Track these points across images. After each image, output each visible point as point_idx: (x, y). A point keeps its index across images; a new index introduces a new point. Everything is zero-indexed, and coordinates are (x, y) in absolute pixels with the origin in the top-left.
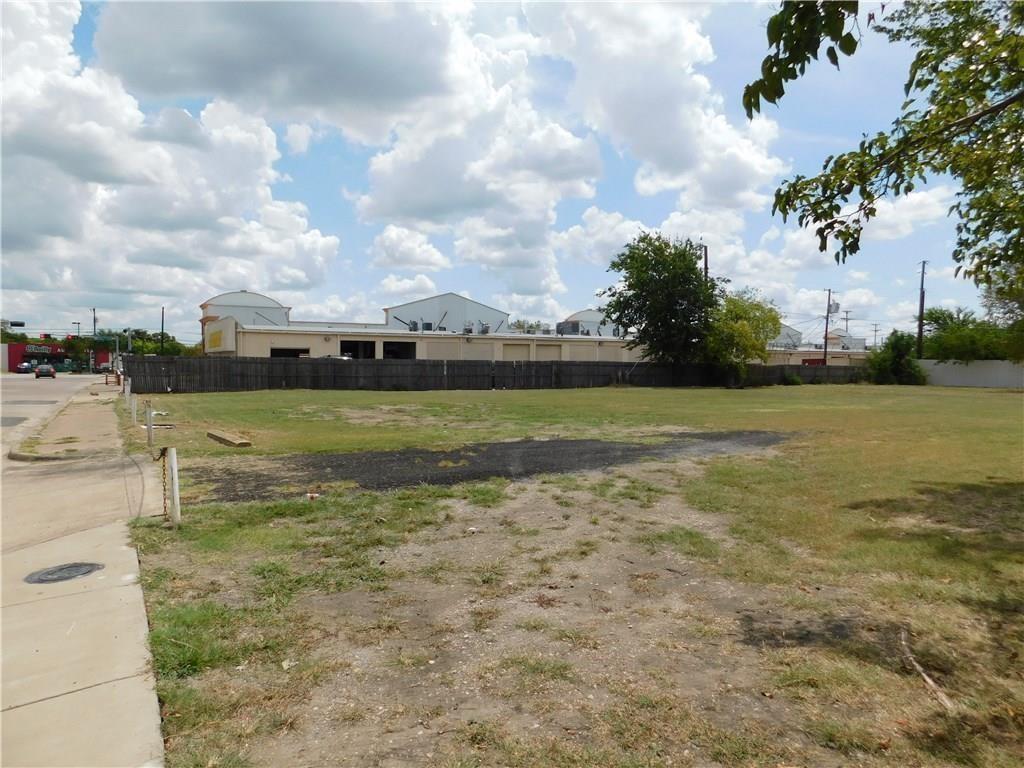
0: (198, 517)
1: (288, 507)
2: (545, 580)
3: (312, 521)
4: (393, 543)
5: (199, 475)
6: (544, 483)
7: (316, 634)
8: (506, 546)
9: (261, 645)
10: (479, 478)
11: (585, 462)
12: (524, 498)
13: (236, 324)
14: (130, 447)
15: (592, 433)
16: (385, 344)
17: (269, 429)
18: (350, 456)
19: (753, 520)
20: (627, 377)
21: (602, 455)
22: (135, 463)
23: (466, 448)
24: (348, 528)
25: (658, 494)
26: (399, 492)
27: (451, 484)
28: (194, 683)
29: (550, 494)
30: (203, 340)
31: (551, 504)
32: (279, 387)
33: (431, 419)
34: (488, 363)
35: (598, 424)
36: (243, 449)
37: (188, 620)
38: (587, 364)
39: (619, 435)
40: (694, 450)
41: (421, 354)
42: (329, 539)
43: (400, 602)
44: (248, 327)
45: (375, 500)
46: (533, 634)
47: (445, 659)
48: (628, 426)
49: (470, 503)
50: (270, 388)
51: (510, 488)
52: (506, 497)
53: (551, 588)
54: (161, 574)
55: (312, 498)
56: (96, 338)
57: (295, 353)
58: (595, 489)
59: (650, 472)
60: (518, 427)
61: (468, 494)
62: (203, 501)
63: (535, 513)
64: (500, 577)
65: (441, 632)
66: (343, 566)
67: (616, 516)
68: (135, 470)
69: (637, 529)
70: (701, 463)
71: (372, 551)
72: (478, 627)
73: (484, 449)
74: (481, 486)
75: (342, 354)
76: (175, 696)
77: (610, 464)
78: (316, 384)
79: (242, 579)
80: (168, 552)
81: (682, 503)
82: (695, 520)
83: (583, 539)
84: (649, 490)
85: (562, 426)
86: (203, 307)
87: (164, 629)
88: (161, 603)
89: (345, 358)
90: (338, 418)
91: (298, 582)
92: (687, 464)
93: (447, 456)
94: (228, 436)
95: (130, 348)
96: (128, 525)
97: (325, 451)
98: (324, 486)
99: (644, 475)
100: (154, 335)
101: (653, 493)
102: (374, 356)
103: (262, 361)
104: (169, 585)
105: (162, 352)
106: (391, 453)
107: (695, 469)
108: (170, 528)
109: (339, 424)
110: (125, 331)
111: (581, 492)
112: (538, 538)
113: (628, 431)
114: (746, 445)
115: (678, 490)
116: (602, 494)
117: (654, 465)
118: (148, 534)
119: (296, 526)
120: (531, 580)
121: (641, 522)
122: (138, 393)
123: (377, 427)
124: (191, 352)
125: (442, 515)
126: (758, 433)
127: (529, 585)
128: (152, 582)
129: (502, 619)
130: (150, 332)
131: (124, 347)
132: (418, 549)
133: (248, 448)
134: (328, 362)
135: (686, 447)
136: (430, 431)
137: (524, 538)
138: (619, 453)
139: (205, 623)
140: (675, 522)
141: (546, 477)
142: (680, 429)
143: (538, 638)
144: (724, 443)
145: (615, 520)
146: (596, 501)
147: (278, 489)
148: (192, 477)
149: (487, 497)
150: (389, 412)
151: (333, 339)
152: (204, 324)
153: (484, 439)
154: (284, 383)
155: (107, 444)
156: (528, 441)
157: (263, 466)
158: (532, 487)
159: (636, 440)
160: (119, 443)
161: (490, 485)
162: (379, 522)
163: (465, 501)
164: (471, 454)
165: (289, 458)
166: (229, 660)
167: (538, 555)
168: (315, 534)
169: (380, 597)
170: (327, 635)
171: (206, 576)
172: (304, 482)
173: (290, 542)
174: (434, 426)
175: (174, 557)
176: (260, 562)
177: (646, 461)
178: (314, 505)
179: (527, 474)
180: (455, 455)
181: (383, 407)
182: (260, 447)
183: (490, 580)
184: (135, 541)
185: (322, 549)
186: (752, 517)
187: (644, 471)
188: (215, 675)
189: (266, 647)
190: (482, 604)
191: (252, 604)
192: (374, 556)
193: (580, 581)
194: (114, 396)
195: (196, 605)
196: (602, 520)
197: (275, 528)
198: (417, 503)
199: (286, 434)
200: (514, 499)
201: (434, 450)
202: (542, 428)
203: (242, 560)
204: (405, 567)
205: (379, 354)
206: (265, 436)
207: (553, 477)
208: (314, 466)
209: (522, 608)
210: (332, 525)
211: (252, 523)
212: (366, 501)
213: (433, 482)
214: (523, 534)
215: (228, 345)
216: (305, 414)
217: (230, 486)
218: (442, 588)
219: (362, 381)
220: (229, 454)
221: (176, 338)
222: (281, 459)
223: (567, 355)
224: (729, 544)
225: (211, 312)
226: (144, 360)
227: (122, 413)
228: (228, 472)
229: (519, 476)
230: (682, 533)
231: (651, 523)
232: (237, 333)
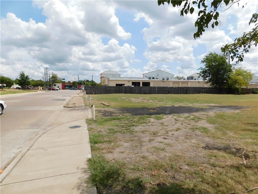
0: (98, 119)
1: (116, 118)
2: (167, 135)
3: (121, 121)
4: (136, 126)
5: (99, 111)
6: (173, 116)
7: (118, 140)
8: (160, 128)
9: (108, 141)
10: (158, 114)
11: (185, 111)
12: (168, 118)
13: (108, 78)
14: (86, 105)
15: (190, 105)
16: (143, 83)
17: (114, 102)
18: (130, 108)
19: (222, 126)
20: (205, 91)
21: (190, 110)
22: (87, 109)
23: (157, 108)
24: (128, 123)
25: (200, 120)
26: (139, 116)
27: (151, 115)
28: (96, 145)
29: (174, 118)
30: (101, 82)
31: (174, 120)
32: (118, 93)
33: (151, 101)
34: (167, 88)
35: (192, 103)
36: (108, 106)
37: (96, 136)
38: (194, 88)
39: (197, 106)
40: (215, 110)
41: (151, 85)
42: (123, 124)
43: (135, 136)
44: (111, 79)
45: (134, 118)
46: (160, 143)
47: (141, 146)
48: (200, 104)
49: (155, 119)
50: (115, 93)
51: (165, 116)
52: (164, 118)
53: (167, 136)
54: (91, 128)
55: (121, 117)
56: (79, 82)
57: (121, 85)
58: (185, 118)
59: (201, 114)
60: (172, 103)
61: (155, 117)
62: (99, 116)
63: (169, 122)
64: (156, 133)
65: (142, 142)
66: (125, 129)
67: (188, 123)
68: (87, 110)
69: (192, 126)
70: (215, 113)
71: (131, 127)
72: (149, 142)
73: (161, 108)
74: (158, 116)
75: (132, 85)
76: (93, 146)
77: (191, 112)
78: (126, 93)
79: (106, 131)
80: (93, 125)
81: (206, 121)
82: (207, 125)
83: (178, 128)
84: (199, 118)
85: (183, 103)
86: (101, 74)
87: (92, 137)
88: (91, 133)
89: (133, 86)
90: (130, 100)
91: (116, 132)
92: (212, 113)
93: (152, 109)
94: (105, 104)
95: (86, 84)
96: (86, 120)
97: (125, 107)
98: (124, 114)
99: (199, 115)
100: (91, 81)
101: (199, 119)
102: (140, 86)
103: (114, 87)
104: (93, 130)
105: (92, 85)
106: (140, 108)
107: (213, 114)
108: (93, 121)
109: (130, 102)
110: (85, 80)
111: (181, 118)
112: (168, 127)
113: (200, 105)
114: (231, 109)
115: (206, 119)
116: (186, 119)
117: (203, 113)
118: (89, 122)
119: (117, 122)
120: (164, 134)
121: (194, 125)
122: (87, 94)
123: (138, 102)
124: (98, 85)
125: (148, 121)
126: (236, 106)
127: (163, 135)
128: (90, 130)
129: (155, 141)
130: (90, 80)
131: (84, 84)
132: (141, 127)
133: (109, 106)
134: (129, 87)
135: (213, 109)
136: (150, 104)
137: (165, 127)
138: (195, 110)
139: (99, 137)
140: (202, 125)
141: (174, 114)
142: (214, 105)
143: (161, 144)
144: (225, 109)
145: (187, 124)
146: (184, 120)
147: (114, 115)
148: (98, 112)
149: (159, 118)
150: (142, 99)
151: (130, 82)
152: (101, 79)
153: (162, 106)
154: (118, 92)
155: (81, 105)
156: (173, 106)
157: (112, 110)
158: (170, 116)
159: (201, 107)
160: (84, 105)
161: (160, 116)
162: (134, 122)
163: (154, 119)
164: (158, 109)
165: (118, 108)
166: (102, 142)
167: (167, 130)
168: (121, 123)
169: (132, 135)
170: (120, 140)
171: (99, 129)
172: (119, 113)
173: (116, 125)
174: (151, 102)
175: (93, 126)
176: (109, 128)
177: (201, 112)
178: (121, 118)
179: (170, 114)
180: (154, 109)
181: (140, 98)
182: (111, 106)
183: (155, 134)
184: (87, 123)
185: (122, 126)
186: (222, 125)
187: (199, 114)
188: (100, 144)
189: (109, 141)
190: (152, 138)
191: (107, 134)
192: (132, 128)
193: (174, 135)
194: (83, 95)
195: (97, 134)
196: (184, 124)
197: (113, 122)
198: (143, 119)
199: (117, 104)
200: (165, 119)
201: (149, 108)
202: (178, 104)
203: (106, 127)
204: (138, 131)
205: (141, 85)
206: (113, 104)
207: (176, 115)
208: (122, 110)
209: (160, 139)
210: (125, 122)
211: (109, 121)
212: (132, 117)
213: (147, 114)
214: (165, 126)
215: (106, 83)
216: (122, 99)
217: (105, 114)
218: (144, 135)
219: (136, 92)
220: (105, 107)
221: (95, 82)
222: (116, 109)
223: (190, 85)
224: (214, 131)
225: (103, 76)
226: (88, 87)
227: (84, 98)
228: (105, 111)
229: (168, 114)
230: (202, 128)
231: (196, 125)
232: (108, 80)
